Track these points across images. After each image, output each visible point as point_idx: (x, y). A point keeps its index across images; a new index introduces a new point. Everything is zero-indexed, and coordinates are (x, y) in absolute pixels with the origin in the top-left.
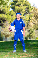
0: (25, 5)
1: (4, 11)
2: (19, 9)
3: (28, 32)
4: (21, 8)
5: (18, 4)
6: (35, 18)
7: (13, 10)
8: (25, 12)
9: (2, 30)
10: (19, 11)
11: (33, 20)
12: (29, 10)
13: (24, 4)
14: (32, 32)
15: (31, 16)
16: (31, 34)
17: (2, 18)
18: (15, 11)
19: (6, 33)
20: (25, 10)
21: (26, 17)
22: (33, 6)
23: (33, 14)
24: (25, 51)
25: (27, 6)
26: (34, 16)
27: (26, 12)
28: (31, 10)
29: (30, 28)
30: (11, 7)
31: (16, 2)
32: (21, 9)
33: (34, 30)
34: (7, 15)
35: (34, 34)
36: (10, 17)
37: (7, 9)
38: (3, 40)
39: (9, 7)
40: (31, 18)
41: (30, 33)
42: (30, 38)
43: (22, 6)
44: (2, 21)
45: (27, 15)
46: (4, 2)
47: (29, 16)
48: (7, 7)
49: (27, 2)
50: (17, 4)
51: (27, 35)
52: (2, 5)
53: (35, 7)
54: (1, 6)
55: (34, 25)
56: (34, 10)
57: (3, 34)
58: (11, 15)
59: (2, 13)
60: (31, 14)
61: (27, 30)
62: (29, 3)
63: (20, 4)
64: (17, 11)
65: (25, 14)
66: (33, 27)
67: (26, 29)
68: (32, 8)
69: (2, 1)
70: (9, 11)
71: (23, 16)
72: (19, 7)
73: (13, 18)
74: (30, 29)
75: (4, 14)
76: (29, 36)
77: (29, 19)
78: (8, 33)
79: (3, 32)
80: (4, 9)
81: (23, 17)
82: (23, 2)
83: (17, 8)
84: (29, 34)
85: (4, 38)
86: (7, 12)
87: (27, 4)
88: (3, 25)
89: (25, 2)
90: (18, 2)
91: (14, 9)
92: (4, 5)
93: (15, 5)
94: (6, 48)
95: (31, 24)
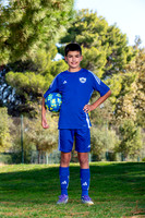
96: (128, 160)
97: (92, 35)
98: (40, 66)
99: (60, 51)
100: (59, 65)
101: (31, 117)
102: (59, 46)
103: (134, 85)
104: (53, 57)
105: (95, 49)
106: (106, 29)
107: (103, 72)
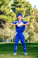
0: (26, 7)
1: (4, 12)
2: (19, 10)
3: (28, 34)
4: (22, 9)
5: (19, 5)
6: (36, 20)
7: (14, 12)
8: (25, 14)
9: (1, 31)
10: (20, 13)
11: (33, 23)
12: (30, 12)
13: (25, 5)
14: (33, 34)
15: (32, 18)
16: (31, 37)
17: (2, 19)
18: (15, 13)
19: (5, 34)
20: (25, 12)
21: (26, 19)
22: (34, 8)
23: (34, 17)
24: (26, 54)
25: (28, 8)
26: (35, 18)
27: (27, 13)
28: (32, 12)
29: (30, 30)
30: (11, 8)
31: (17, 3)
32: (22, 11)
33: (35, 33)
34: (7, 16)
35: (35, 37)
36: (11, 18)
37: (7, 10)
38: (2, 42)
39: (10, 8)
40: (31, 20)
41: (30, 35)
42: (30, 41)
43: (23, 8)
44: (1, 22)
45: (28, 17)
46: (5, 3)
47: (30, 18)
48: (8, 8)
49: (28, 3)
50: (17, 5)
51: (27, 38)
52: (4, 6)
53: (36, 9)
54: (2, 7)
55: (34, 27)
56: (35, 12)
57: (3, 35)
58: (11, 16)
59: (2, 14)
60: (32, 16)
61: (27, 33)
62: (30, 5)
63: (21, 6)
64: (18, 12)
65: (25, 16)
66: (34, 30)
67: (26, 31)
68: (33, 10)
69: (3, 1)
70: (10, 12)
71: (24, 17)
72: (20, 8)
73: (13, 20)
74: (30, 32)
75: (4, 15)
76: (29, 38)
77: (30, 21)
78: (7, 35)
79: (3, 34)
80: (4, 10)
81: (24, 19)
82: (24, 4)
83: (18, 9)
84: (29, 37)
85: (4, 39)
86: (8, 13)
87: (28, 6)
88: (3, 26)
89: (27, 3)
90: (19, 3)
91: (15, 10)
92: (5, 5)
93: (16, 6)
94: (5, 50)
95: (32, 26)
96: (31, 42)
97: (21, 4)
98: (6, 13)
99: (12, 9)
100: (11, 13)
101: (3, 29)
102: (12, 7)
103: (33, 20)
104: (10, 11)
105: (22, 8)
106: (26, 2)
107: (24, 15)
